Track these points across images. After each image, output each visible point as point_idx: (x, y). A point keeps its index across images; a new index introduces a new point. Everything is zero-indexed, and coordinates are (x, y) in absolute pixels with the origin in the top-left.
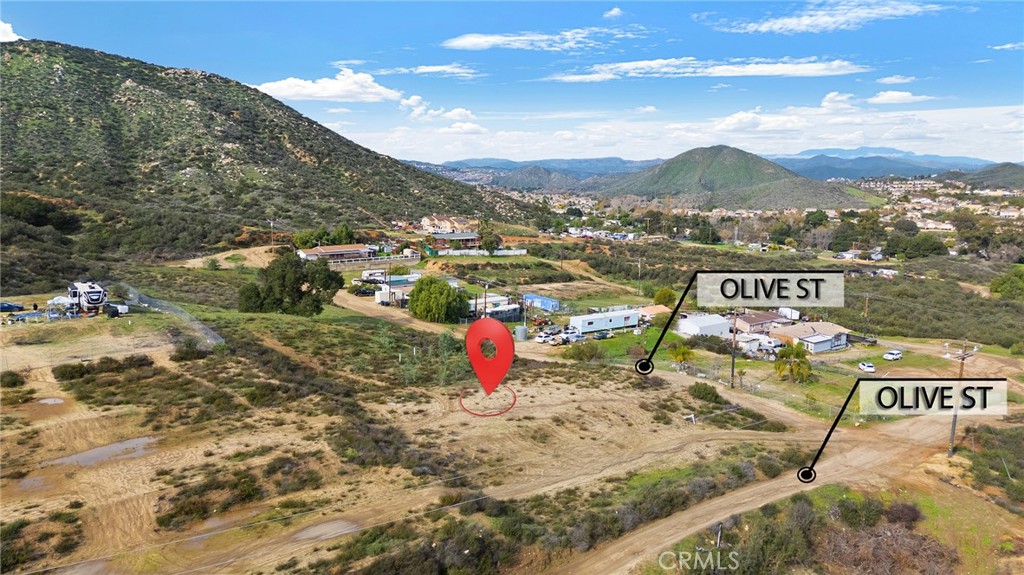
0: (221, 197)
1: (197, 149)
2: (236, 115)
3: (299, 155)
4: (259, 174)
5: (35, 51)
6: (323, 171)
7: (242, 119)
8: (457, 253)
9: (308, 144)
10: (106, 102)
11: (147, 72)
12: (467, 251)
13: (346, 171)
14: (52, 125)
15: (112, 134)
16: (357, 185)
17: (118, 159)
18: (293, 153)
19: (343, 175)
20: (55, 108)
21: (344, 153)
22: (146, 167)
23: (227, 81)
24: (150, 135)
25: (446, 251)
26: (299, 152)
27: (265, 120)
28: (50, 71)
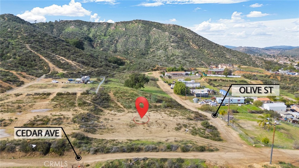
0: (166, 58)
1: (164, 45)
2: (179, 36)
3: (193, 46)
4: (177, 52)
5: (136, 22)
6: (199, 51)
7: (180, 37)
8: (214, 75)
9: (197, 43)
10: (148, 34)
11: (160, 26)
12: (217, 75)
13: (206, 50)
14: (135, 40)
15: (147, 43)
16: (208, 55)
17: (147, 48)
18: (192, 46)
19: (205, 52)
20: (137, 36)
21: (207, 45)
22: (151, 50)
23: (179, 26)
24: (156, 42)
25: (210, 75)
26: (194, 45)
27: (186, 37)
28: (138, 27)
